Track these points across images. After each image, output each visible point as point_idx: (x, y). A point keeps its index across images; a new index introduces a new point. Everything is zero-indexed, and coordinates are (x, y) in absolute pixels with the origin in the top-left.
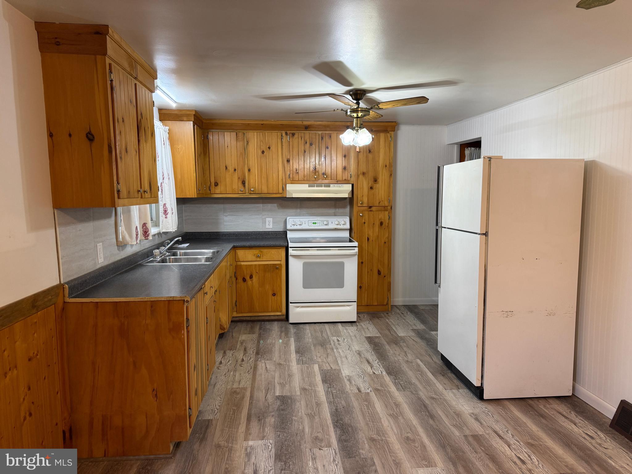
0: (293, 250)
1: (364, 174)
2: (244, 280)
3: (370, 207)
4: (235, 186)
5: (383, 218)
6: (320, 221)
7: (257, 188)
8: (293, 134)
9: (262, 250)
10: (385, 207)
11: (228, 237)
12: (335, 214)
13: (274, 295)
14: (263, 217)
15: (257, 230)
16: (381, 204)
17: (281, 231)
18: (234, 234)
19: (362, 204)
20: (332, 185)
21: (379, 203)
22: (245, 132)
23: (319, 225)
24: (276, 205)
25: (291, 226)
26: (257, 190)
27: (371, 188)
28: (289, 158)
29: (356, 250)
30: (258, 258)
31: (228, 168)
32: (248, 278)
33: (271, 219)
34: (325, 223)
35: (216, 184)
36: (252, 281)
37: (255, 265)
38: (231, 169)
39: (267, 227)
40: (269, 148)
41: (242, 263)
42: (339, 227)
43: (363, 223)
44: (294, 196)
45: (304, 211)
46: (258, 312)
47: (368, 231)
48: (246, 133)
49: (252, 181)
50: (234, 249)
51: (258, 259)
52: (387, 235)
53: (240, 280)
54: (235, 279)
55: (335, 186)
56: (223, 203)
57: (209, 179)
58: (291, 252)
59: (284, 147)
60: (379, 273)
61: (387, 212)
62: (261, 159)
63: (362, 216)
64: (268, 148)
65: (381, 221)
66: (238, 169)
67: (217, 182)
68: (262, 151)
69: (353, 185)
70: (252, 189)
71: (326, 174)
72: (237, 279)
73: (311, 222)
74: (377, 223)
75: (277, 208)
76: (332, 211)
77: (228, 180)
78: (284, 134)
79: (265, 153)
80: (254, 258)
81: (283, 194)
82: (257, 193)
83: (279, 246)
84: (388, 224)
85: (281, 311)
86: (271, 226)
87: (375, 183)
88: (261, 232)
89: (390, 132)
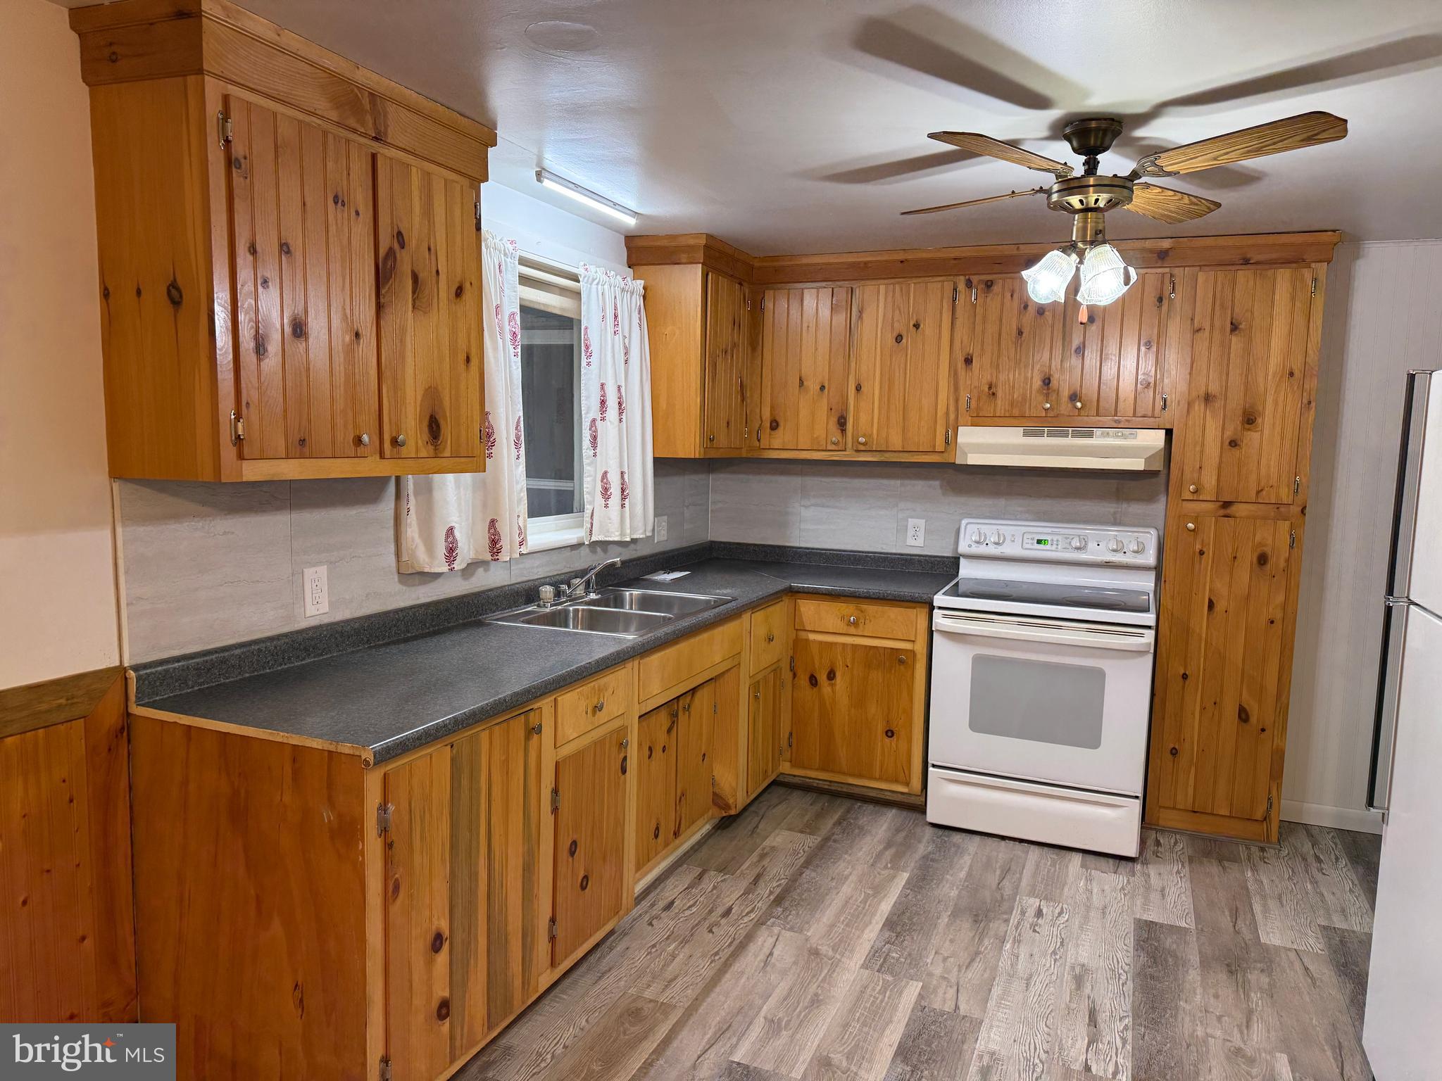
0: (945, 616)
1: (1208, 398)
2: (813, 681)
3: (1226, 505)
4: (820, 431)
5: (1270, 541)
6: (1060, 538)
7: (875, 436)
8: (989, 283)
9: (864, 607)
10: (1278, 505)
11: (806, 562)
12: (1115, 519)
13: (890, 734)
14: (900, 516)
15: (882, 548)
16: (1264, 497)
17: (947, 557)
18: (821, 554)
19: (1196, 492)
20: (1098, 432)
21: (1258, 492)
22: (855, 285)
23: (1055, 546)
24: (937, 483)
25: (970, 546)
26: (875, 442)
27: (1234, 444)
28: (971, 351)
29: (1149, 636)
30: (853, 627)
31: (805, 383)
32: (822, 678)
33: (921, 523)
34: (1076, 543)
35: (774, 425)
36: (833, 686)
37: (844, 644)
38: (812, 385)
39: (910, 542)
40: (917, 326)
41: (812, 637)
42: (1118, 558)
43: (1197, 554)
44: (970, 462)
45: (1016, 504)
46: (844, 773)
47: (1211, 581)
48: (857, 290)
49: (864, 418)
50: (792, 596)
51: (852, 630)
52: (1280, 598)
53: (803, 681)
54: (791, 674)
55: (1111, 434)
56: (802, 474)
57: (758, 411)
58: (937, 621)
59: (958, 323)
60: (1243, 715)
61: (1287, 523)
62: (891, 356)
63: (1194, 530)
64: (914, 326)
65: (1259, 551)
66: (829, 384)
67: (777, 418)
68: (895, 335)
69: (1169, 433)
70: (862, 440)
71: (1080, 397)
72: (795, 675)
73: (1033, 539)
74: (1248, 557)
75: (940, 491)
76: (1108, 508)
77: (804, 413)
78: (961, 286)
79: (904, 341)
80: (841, 627)
81: (945, 455)
82: (874, 449)
83: (907, 601)
84: (1288, 561)
85: (907, 784)
86: (920, 542)
87: (1249, 430)
88: (891, 554)
89: (1313, 265)
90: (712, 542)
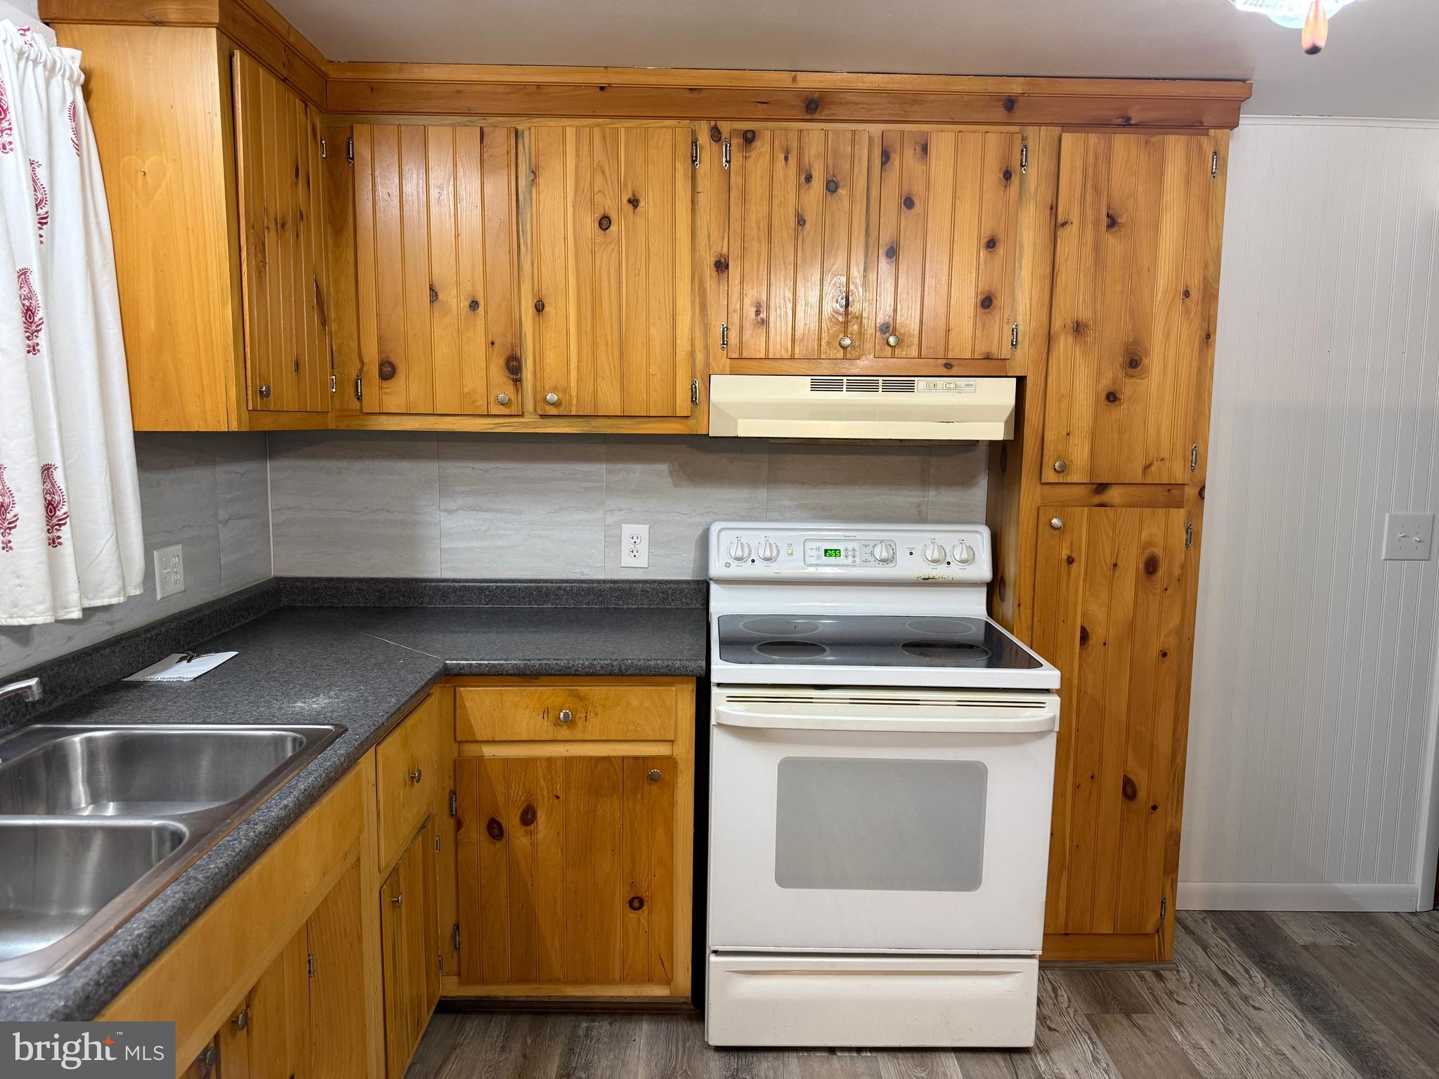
0: (732, 699)
1: (1079, 329)
2: (495, 830)
3: (1101, 488)
4: (474, 382)
5: (1159, 540)
6: (856, 545)
7: (574, 393)
8: (749, 135)
9: (583, 690)
10: (1169, 487)
11: (455, 603)
12: (920, 512)
13: (636, 904)
14: (610, 520)
15: (582, 573)
16: (1155, 475)
17: (687, 582)
18: (481, 589)
19: (1060, 471)
20: (920, 383)
21: (1147, 468)
22: (522, 125)
23: (850, 559)
24: (663, 468)
25: (728, 565)
26: (574, 401)
27: (1112, 397)
28: (725, 251)
29: (1052, 707)
30: (565, 727)
31: (440, 296)
32: (511, 822)
33: (643, 530)
34: (881, 552)
35: (388, 371)
36: (531, 833)
37: (550, 760)
38: (454, 300)
39: (627, 560)
40: (634, 202)
41: (489, 751)
42: (941, 572)
43: (1064, 564)
44: (742, 433)
45: (787, 496)
46: (558, 981)
47: (1084, 601)
48: (526, 133)
49: (550, 357)
50: (446, 682)
51: (564, 733)
52: (1175, 621)
53: (475, 832)
54: (451, 823)
55: (939, 386)
56: (437, 457)
57: (354, 345)
58: (718, 708)
59: (703, 199)
60: (1129, 790)
61: (1182, 511)
62: (593, 253)
63: (1058, 529)
64: (630, 201)
65: (1148, 552)
66: (485, 298)
67: (393, 359)
68: (598, 215)
69: (1021, 381)
70: (552, 397)
71: (894, 329)
72: (459, 825)
73: (818, 549)
74: (1132, 563)
75: (669, 480)
76: (906, 497)
77: (443, 350)
78: (704, 138)
79: (613, 228)
80: (543, 727)
81: (691, 421)
82: (574, 413)
83: (662, 675)
84: (1183, 566)
85: (668, 981)
86: (642, 561)
87: (1132, 376)
88: (598, 581)
89: (1212, 132)
90: (279, 579)
